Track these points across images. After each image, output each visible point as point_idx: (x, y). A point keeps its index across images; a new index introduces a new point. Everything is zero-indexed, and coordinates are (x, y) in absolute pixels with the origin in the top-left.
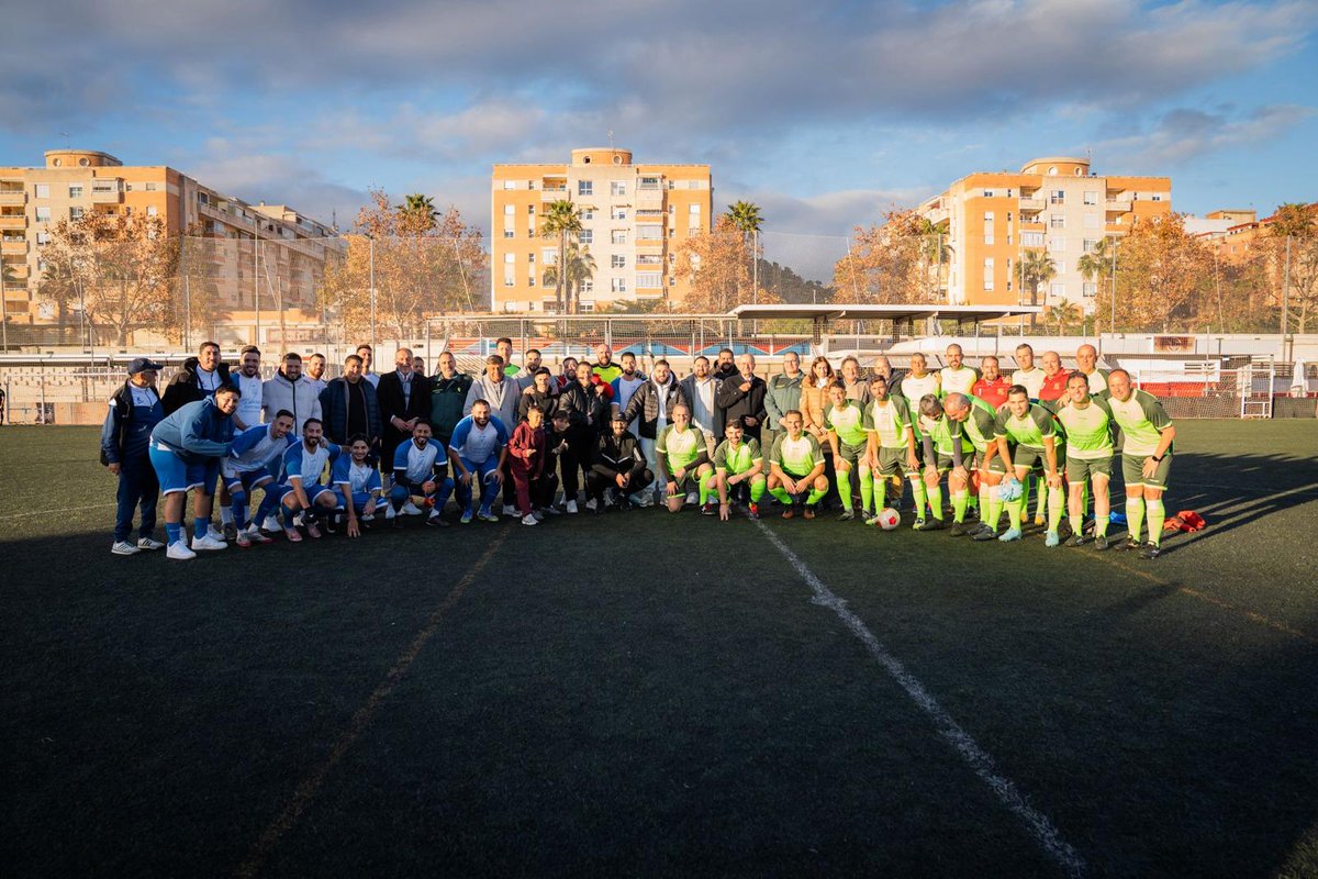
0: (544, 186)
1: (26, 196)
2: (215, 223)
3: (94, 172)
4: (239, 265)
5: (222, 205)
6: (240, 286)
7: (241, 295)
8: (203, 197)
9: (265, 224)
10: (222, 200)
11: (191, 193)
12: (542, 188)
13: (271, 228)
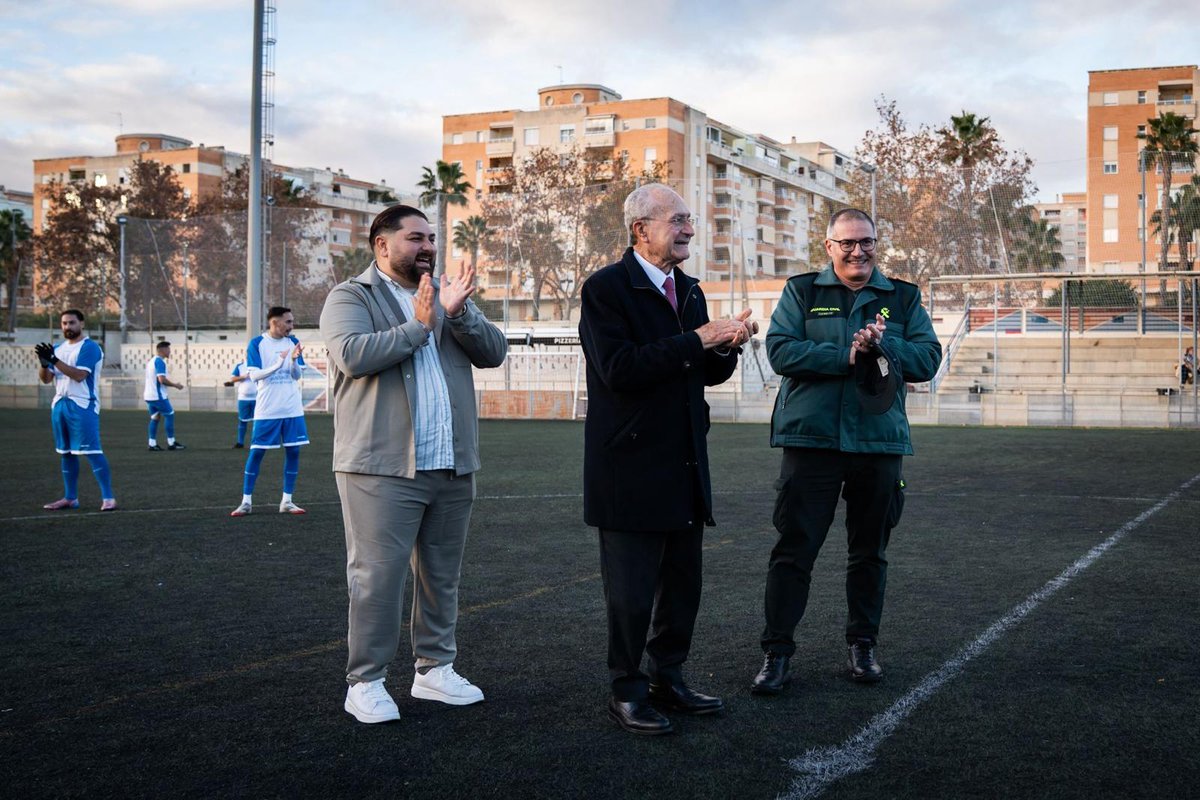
0: (1161, 98)
1: (515, 143)
2: (728, 166)
3: (588, 109)
4: (759, 220)
5: (737, 144)
6: (759, 248)
7: (760, 258)
8: (714, 132)
9: (794, 166)
10: (738, 137)
11: (698, 128)
12: (1157, 101)
13: (801, 171)
